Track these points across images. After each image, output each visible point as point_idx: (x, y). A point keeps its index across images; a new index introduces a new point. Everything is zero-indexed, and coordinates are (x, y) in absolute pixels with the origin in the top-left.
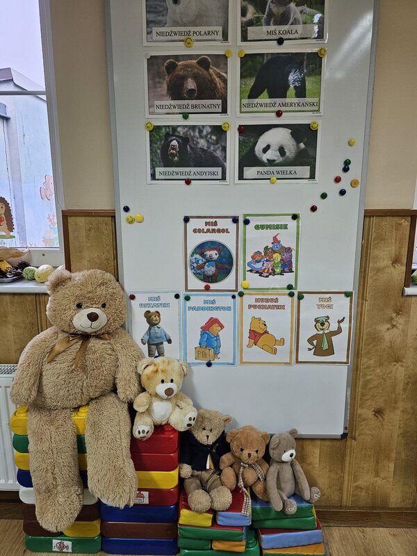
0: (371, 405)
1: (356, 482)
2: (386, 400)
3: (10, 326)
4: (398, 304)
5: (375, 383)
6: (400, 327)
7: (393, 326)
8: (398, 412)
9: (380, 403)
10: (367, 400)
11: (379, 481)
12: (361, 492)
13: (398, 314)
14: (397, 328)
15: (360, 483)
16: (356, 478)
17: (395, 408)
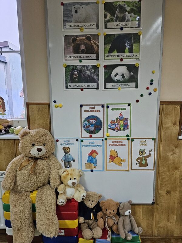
0: (165, 189)
1: (159, 224)
2: (171, 187)
3: (3, 154)
4: (176, 144)
5: (167, 179)
6: (177, 154)
7: (174, 153)
8: (177, 192)
9: (169, 188)
10: (163, 187)
11: (169, 224)
12: (161, 229)
13: (176, 148)
14: (176, 154)
15: (161, 225)
16: (159, 223)
17: (176, 190)
